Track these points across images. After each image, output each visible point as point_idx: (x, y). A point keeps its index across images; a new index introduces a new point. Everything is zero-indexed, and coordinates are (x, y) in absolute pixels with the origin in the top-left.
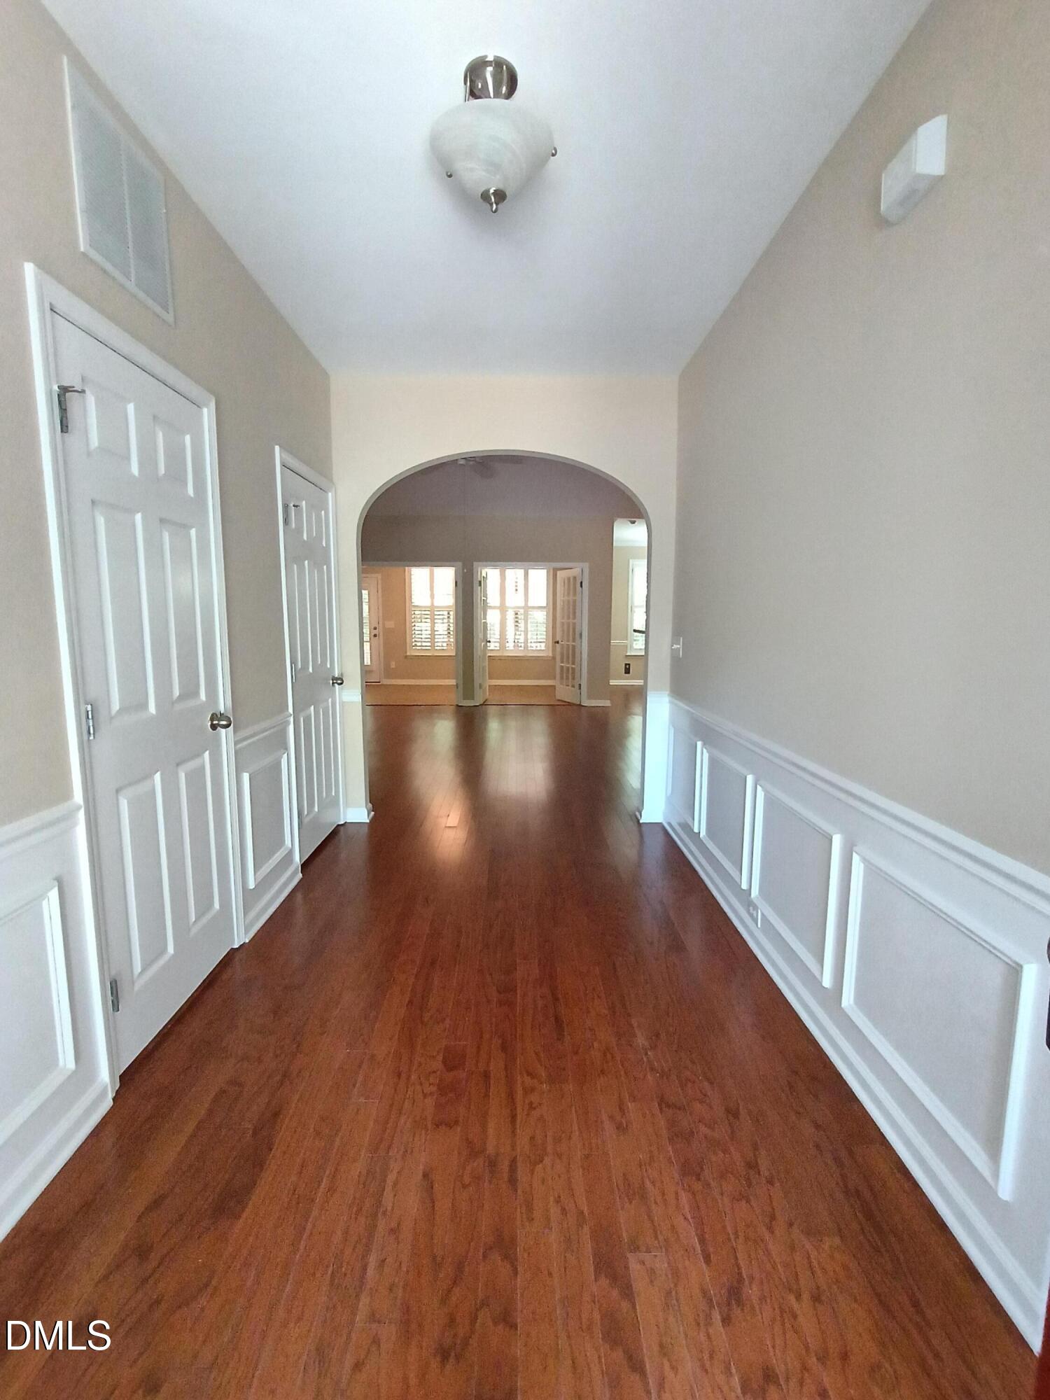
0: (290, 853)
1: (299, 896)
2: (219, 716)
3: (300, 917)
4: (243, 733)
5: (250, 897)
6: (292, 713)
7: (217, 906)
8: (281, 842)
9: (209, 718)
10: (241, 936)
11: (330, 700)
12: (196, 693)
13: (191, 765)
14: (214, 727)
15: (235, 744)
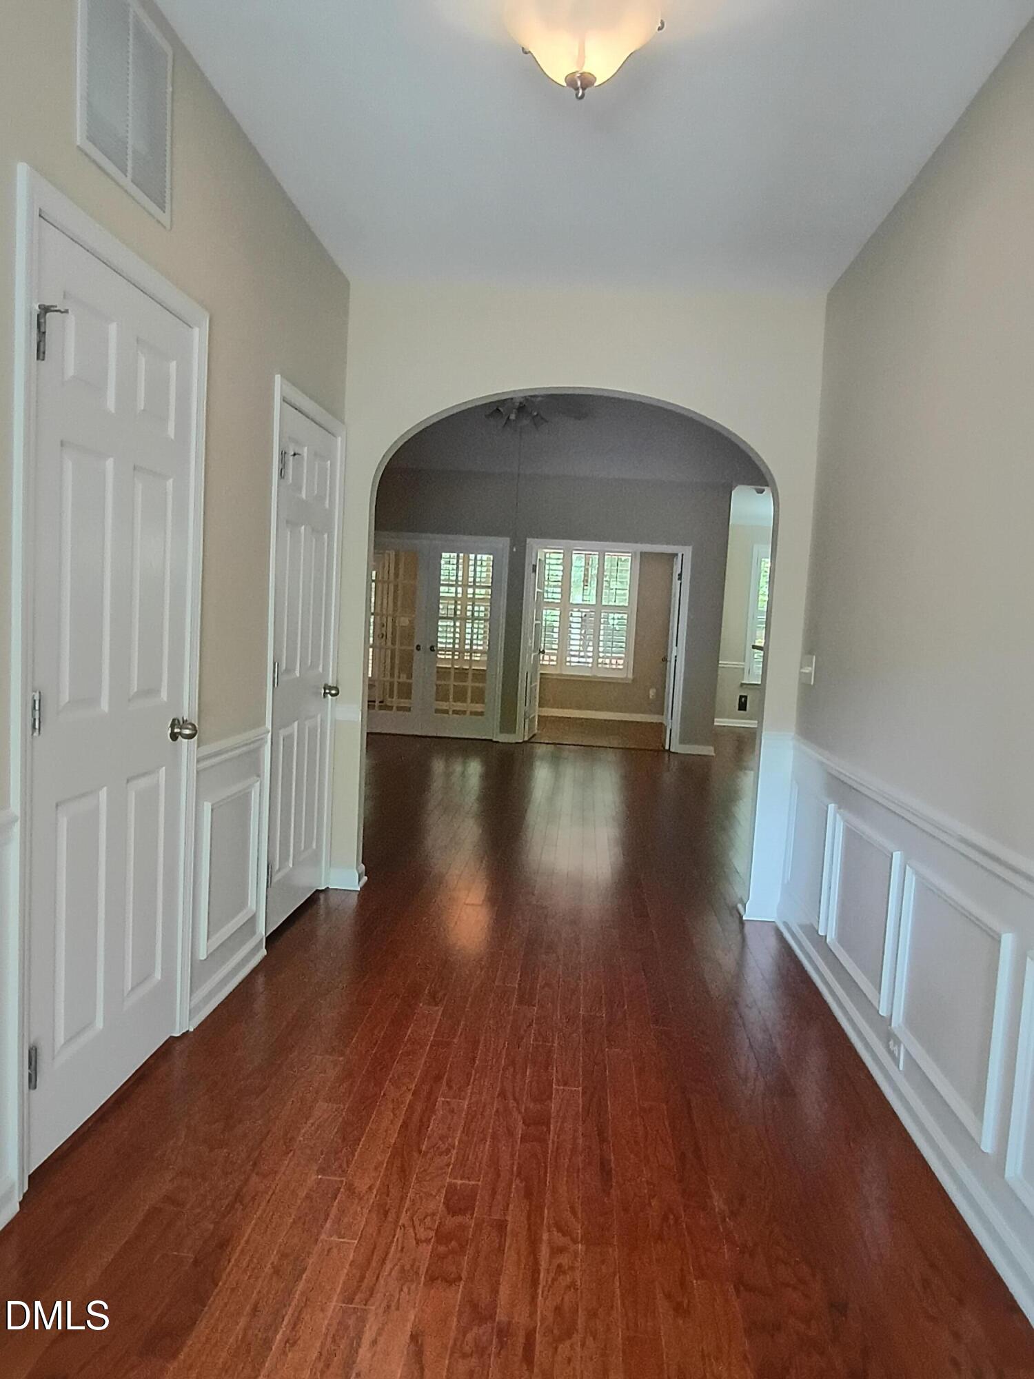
0: (252, 920)
1: (261, 979)
2: (181, 723)
3: (260, 1005)
4: (207, 749)
5: (199, 971)
6: (270, 729)
7: (158, 975)
8: (243, 904)
9: (169, 725)
10: (184, 1021)
11: (319, 716)
12: (155, 692)
13: (143, 783)
14: (174, 737)
15: (198, 761)
